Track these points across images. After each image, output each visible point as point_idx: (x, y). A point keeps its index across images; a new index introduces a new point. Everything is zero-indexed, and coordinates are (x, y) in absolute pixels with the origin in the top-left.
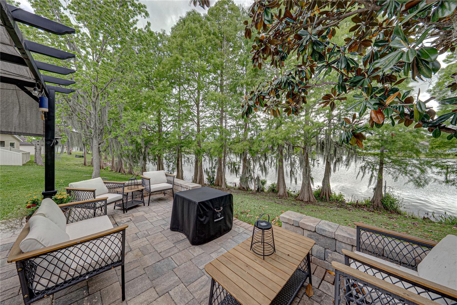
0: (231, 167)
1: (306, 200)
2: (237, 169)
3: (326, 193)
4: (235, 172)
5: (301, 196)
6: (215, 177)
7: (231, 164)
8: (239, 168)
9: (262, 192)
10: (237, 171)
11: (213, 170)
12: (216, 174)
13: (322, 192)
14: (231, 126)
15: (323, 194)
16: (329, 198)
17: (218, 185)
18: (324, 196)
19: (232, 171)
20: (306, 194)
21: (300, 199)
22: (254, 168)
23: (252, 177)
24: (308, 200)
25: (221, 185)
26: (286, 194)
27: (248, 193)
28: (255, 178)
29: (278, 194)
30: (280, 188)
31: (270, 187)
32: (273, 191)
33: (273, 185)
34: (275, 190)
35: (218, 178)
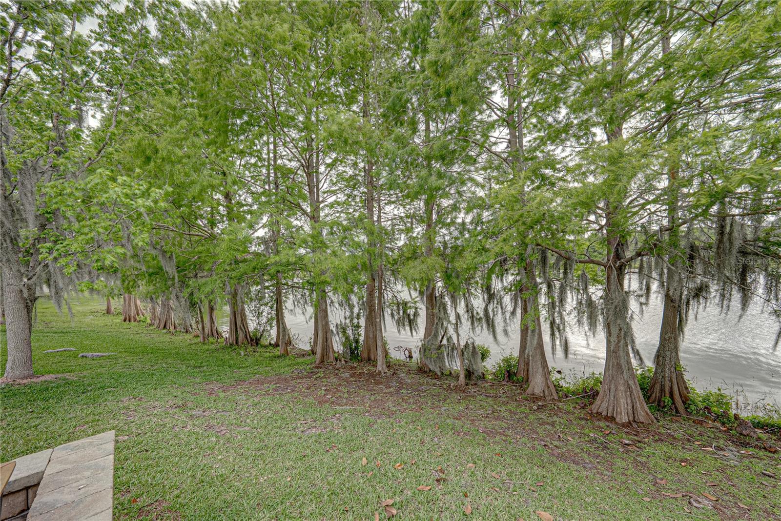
0: (398, 313)
1: (625, 419)
2: (412, 317)
3: (671, 388)
4: (406, 323)
5: (604, 405)
6: (362, 339)
7: (398, 305)
8: (416, 314)
9: (480, 382)
10: (412, 323)
11: (355, 321)
12: (362, 331)
13: (658, 386)
14: (392, 220)
15: (662, 390)
16: (684, 403)
17: (369, 359)
18: (667, 400)
19: (400, 323)
20: (622, 401)
21: (604, 414)
22: (457, 321)
23: (454, 344)
24: (631, 419)
25: (376, 361)
26: (554, 391)
27: (445, 386)
28: (462, 347)
29: (529, 391)
30: (530, 369)
31: (500, 367)
32: (509, 376)
33: (506, 360)
34: (515, 374)
35: (367, 341)
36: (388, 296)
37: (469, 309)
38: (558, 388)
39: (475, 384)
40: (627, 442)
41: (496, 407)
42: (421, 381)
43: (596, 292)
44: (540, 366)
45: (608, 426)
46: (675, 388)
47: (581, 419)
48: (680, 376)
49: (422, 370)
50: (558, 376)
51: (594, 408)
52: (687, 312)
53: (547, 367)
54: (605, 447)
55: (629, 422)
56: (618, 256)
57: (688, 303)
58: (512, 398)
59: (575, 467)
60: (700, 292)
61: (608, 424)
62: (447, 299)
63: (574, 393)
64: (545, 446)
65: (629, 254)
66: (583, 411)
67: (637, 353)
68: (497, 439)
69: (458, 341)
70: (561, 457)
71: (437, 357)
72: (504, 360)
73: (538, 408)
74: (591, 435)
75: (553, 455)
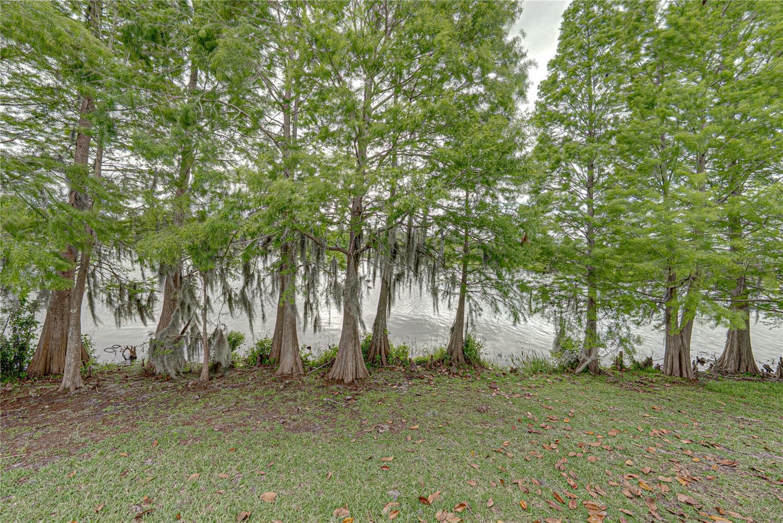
0: (121, 299)
1: (350, 379)
3: (380, 347)
4: (134, 311)
5: (338, 370)
8: (151, 299)
9: (227, 373)
10: (144, 310)
11: (25, 315)
13: (373, 347)
14: (124, 170)
15: (375, 350)
16: (386, 357)
17: (47, 373)
18: (377, 357)
20: (350, 364)
21: (337, 378)
22: (205, 306)
23: (199, 333)
24: (354, 377)
25: (60, 373)
26: (301, 367)
27: (180, 387)
28: (209, 336)
29: (279, 371)
30: (282, 350)
31: (253, 353)
32: (261, 361)
33: (261, 344)
34: (268, 357)
35: (47, 344)
36: (104, 275)
37: (226, 291)
38: (305, 362)
39: (222, 376)
40: (349, 397)
41: (241, 397)
42: (144, 388)
43: (341, 276)
44: (291, 345)
45: (338, 388)
46: (383, 347)
47: (319, 387)
48: (386, 336)
49: (148, 373)
50: (307, 351)
51: (330, 375)
52: (394, 292)
53: (297, 345)
54: (334, 407)
55: (353, 381)
56: (356, 247)
57: (394, 285)
58: (261, 383)
59: (306, 434)
60: (399, 277)
61: (338, 386)
62: (199, 282)
63: (317, 366)
64: (284, 422)
65: (363, 245)
66: (322, 380)
67: (362, 322)
68: (235, 433)
69: (205, 329)
70: (296, 429)
71: (173, 353)
72: (258, 344)
73: (285, 387)
74: (325, 399)
75: (289, 429)
